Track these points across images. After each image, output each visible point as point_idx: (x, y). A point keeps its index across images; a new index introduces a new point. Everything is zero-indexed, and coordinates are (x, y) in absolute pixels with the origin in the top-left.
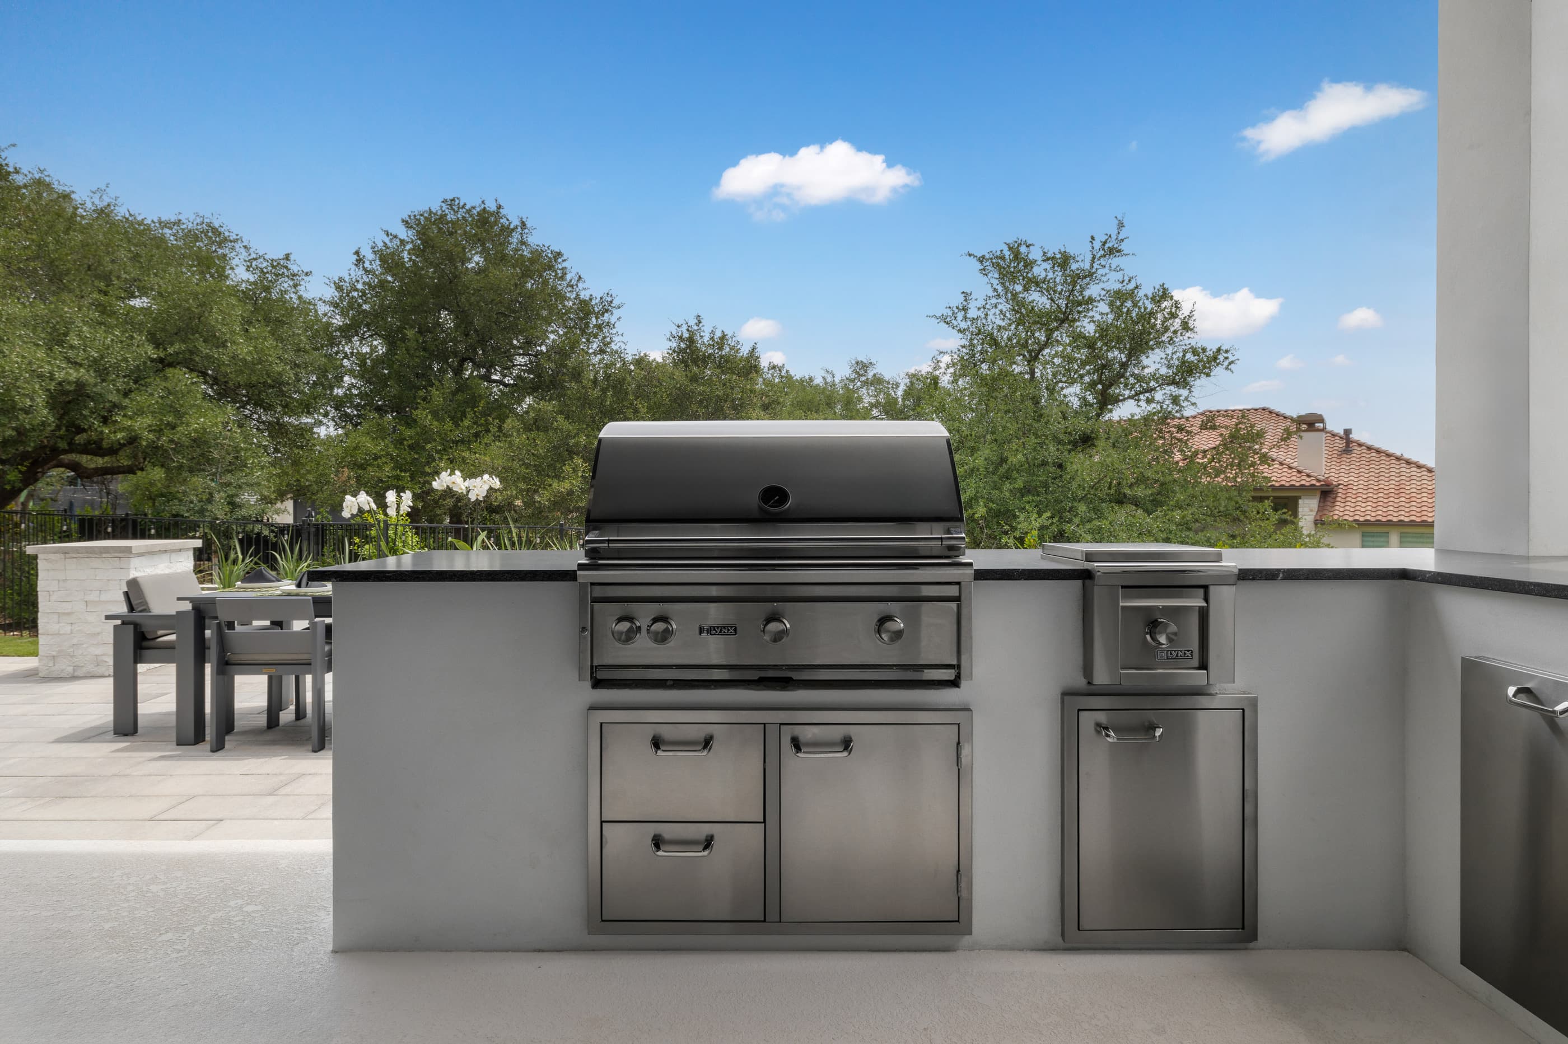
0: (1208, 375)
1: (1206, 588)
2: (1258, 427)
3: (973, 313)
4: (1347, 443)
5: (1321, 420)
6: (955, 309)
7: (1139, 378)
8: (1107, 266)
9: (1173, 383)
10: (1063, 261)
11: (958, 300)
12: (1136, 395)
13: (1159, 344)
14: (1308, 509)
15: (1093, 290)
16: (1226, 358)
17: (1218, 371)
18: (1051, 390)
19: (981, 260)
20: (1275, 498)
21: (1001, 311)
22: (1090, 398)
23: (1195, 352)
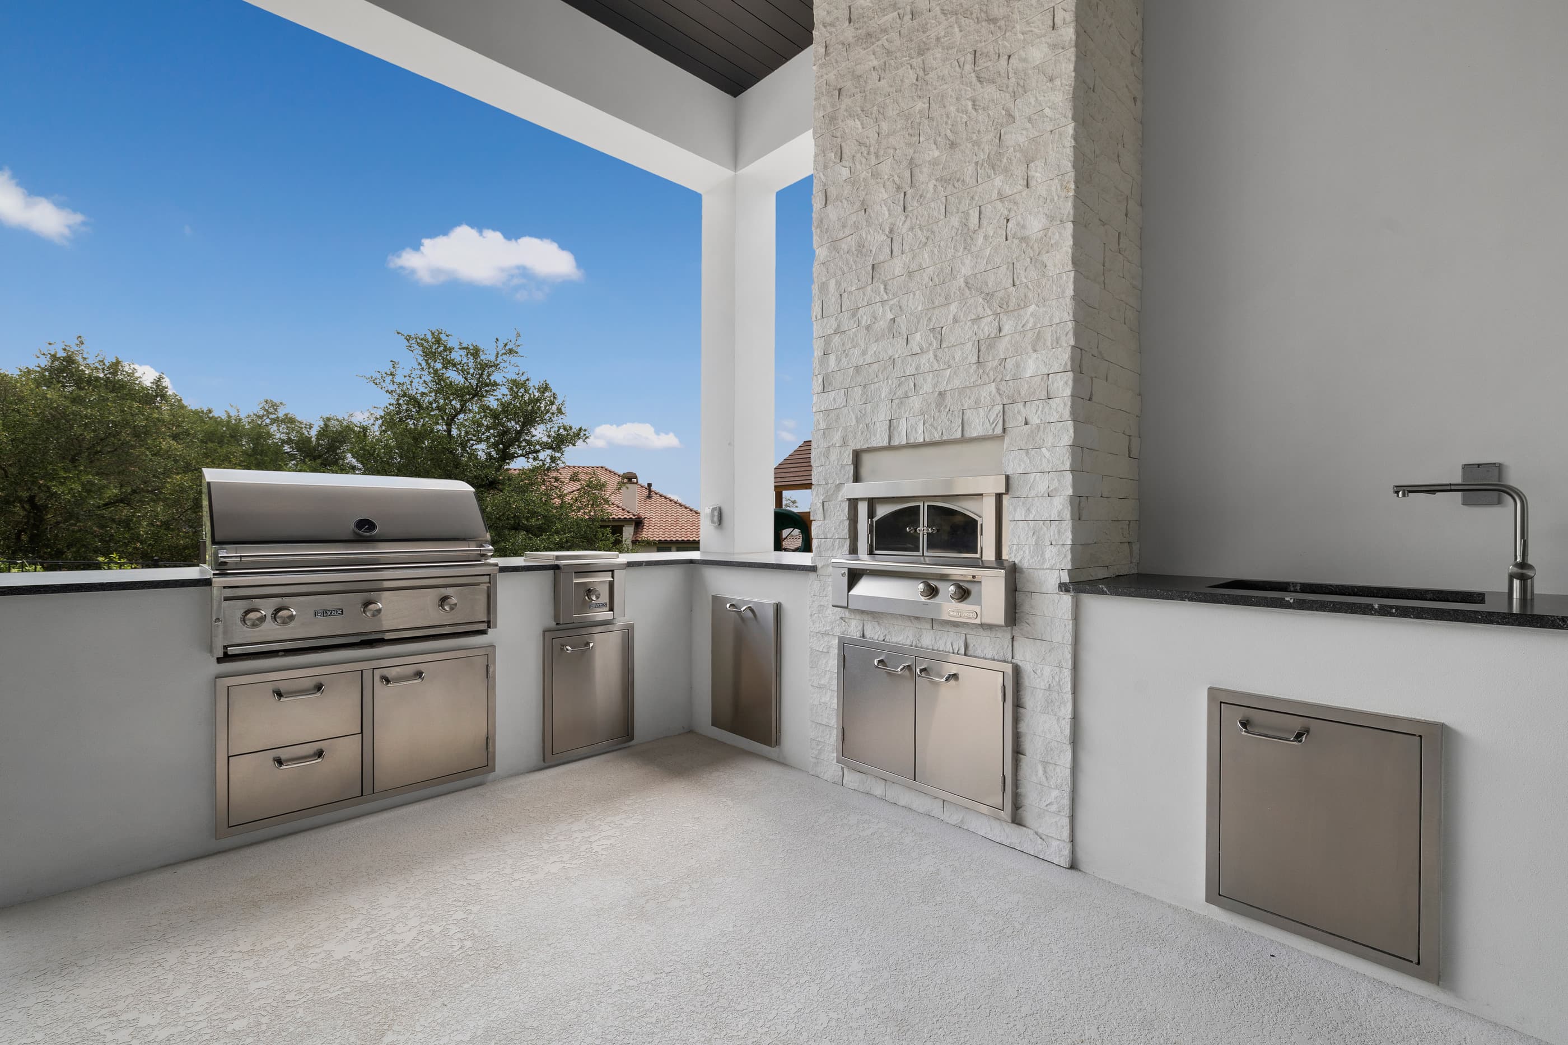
0: (574, 445)
1: (612, 571)
2: (603, 480)
3: (399, 379)
4: (650, 492)
5: (636, 478)
6: (383, 373)
7: (529, 443)
8: (508, 362)
9: (551, 448)
10: (475, 353)
11: (388, 368)
12: (526, 455)
13: (543, 421)
14: (628, 532)
15: (497, 377)
16: (585, 435)
17: (579, 443)
18: (463, 445)
19: (408, 338)
20: (612, 526)
21: (425, 381)
22: (494, 454)
23: (565, 429)
